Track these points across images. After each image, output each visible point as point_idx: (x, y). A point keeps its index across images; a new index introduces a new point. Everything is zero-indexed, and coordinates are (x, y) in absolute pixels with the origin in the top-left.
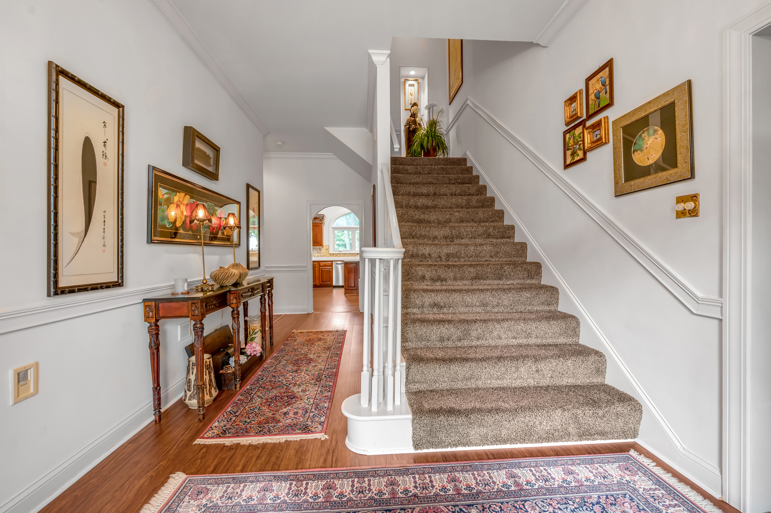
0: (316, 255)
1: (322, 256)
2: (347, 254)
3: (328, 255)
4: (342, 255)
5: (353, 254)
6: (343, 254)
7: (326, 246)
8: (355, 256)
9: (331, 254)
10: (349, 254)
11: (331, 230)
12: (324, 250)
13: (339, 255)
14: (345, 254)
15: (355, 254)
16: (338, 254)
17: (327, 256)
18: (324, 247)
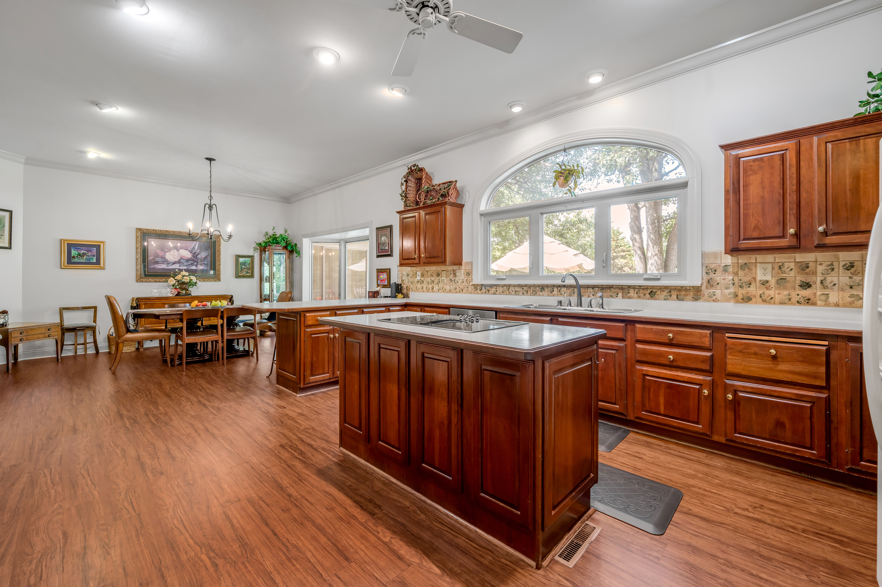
0: (448, 288)
1: (458, 290)
2: (514, 286)
3: (470, 288)
4: (501, 289)
5: (530, 286)
6: (503, 286)
7: (467, 263)
8: (535, 293)
9: (475, 286)
10: (519, 286)
11: (479, 223)
12: (461, 274)
13: (493, 290)
14: (509, 286)
15: (535, 286)
16: (491, 286)
17: (468, 292)
18: (463, 267)
